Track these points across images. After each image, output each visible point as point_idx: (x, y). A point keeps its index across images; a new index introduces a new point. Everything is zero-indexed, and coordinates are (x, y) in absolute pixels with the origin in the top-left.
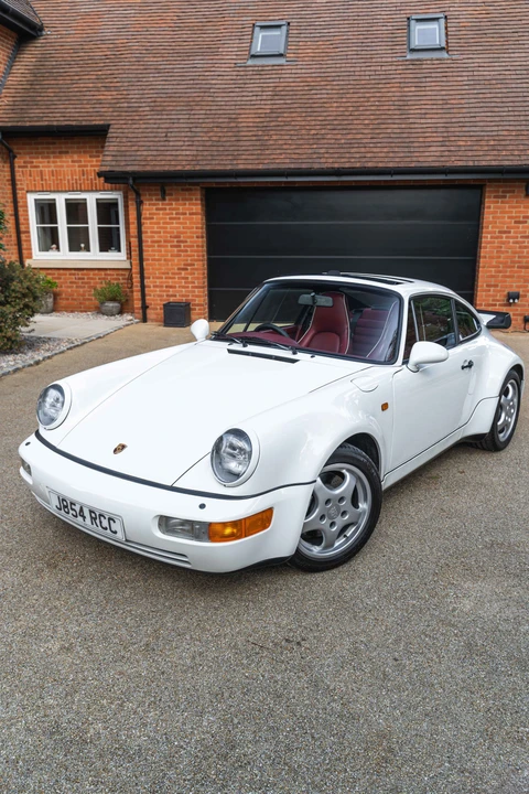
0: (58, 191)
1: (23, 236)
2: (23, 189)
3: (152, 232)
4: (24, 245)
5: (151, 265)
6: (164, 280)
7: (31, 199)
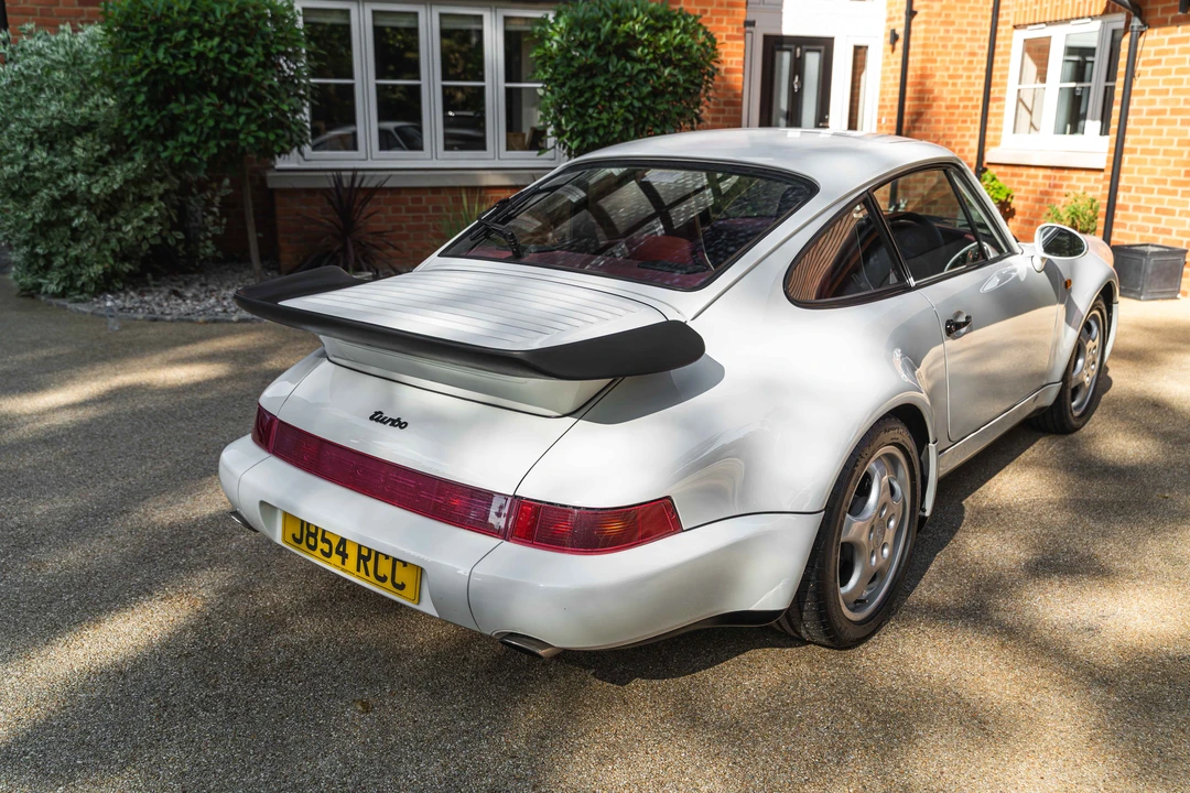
0: (1056, 22)
1: (993, 107)
2: (1007, 23)
3: (1154, 92)
4: (990, 125)
5: (1138, 161)
6: (1155, 196)
7: (1020, 37)
